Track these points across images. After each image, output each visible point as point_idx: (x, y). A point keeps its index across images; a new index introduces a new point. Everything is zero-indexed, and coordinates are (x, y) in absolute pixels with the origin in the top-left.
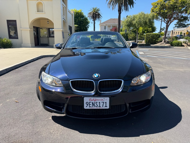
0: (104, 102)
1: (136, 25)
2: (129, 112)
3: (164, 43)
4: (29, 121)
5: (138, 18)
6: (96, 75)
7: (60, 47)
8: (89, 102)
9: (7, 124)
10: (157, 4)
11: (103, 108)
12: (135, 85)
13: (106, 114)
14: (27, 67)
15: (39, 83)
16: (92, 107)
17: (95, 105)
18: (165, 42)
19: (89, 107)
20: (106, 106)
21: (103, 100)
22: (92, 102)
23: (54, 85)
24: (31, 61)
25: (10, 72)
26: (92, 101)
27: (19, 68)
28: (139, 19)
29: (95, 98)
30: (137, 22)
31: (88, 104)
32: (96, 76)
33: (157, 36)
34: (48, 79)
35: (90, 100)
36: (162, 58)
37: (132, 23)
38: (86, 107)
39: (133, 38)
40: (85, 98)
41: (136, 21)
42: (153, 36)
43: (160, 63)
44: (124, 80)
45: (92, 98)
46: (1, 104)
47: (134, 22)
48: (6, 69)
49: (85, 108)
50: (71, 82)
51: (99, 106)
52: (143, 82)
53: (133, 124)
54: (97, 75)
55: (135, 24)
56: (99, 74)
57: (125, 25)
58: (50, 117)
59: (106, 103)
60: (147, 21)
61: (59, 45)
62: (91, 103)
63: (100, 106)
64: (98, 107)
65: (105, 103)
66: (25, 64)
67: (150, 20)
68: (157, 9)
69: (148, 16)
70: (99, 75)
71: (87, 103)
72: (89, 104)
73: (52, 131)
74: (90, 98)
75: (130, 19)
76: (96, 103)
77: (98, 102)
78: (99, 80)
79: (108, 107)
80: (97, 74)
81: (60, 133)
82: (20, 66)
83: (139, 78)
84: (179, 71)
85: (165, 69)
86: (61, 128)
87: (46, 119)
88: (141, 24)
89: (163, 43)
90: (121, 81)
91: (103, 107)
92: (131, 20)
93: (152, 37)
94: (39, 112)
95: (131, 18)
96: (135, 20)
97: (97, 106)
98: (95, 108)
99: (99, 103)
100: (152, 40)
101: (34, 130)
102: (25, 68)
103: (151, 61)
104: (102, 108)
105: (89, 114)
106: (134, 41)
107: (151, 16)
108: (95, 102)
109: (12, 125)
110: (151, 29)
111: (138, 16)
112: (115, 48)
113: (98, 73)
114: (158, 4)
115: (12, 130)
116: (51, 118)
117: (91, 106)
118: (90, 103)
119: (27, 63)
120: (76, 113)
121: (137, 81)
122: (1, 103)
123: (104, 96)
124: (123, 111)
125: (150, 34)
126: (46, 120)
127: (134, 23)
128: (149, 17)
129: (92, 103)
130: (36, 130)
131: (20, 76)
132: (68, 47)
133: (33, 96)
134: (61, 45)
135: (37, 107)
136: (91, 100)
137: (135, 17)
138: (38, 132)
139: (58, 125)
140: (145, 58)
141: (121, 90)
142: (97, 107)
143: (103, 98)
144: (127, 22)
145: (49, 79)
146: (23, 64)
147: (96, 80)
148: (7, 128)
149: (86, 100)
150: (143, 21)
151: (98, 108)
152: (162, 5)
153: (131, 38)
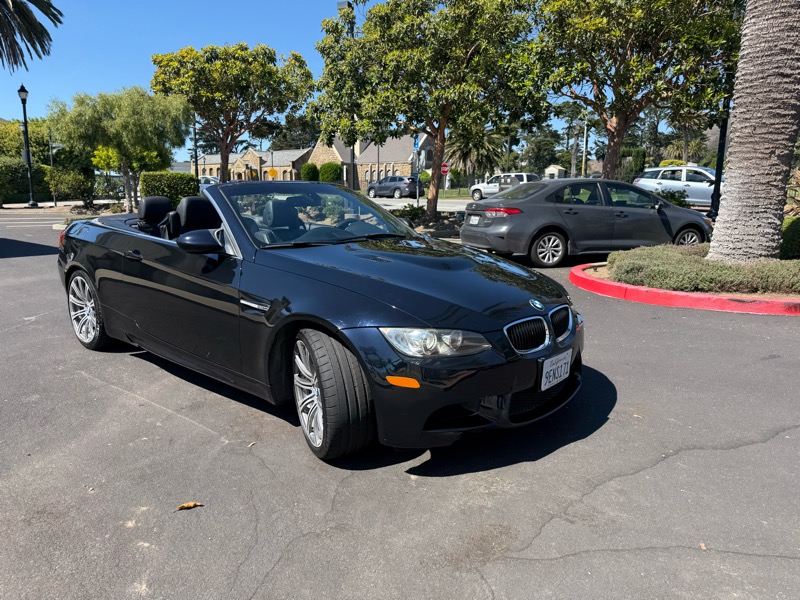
1: (125, 139)
5: (127, 110)
10: (176, 64)
28: (134, 114)
30: (125, 127)
33: (188, 183)
37: (104, 130)
39: (72, 188)
40: (545, 363)
41: (119, 121)
42: (176, 184)
45: (555, 359)
47: (112, 126)
50: (508, 330)
55: (118, 135)
57: (69, 134)
60: (168, 125)
63: (560, 376)
65: (566, 363)
67: (175, 120)
68: (183, 84)
69: (167, 108)
74: (552, 360)
75: (89, 113)
78: (548, 314)
79: (568, 374)
92: (96, 115)
93: (169, 187)
95: (94, 109)
96: (114, 118)
98: (555, 382)
99: (561, 366)
106: (81, 203)
107: (178, 110)
108: (557, 368)
110: (155, 153)
111: (125, 103)
114: (182, 64)
116: (414, 476)
125: (162, 175)
127: (112, 130)
128: (174, 113)
129: (553, 371)
136: (553, 363)
137: (112, 109)
142: (557, 380)
144: (77, 122)
149: (547, 365)
150: (151, 124)
152: (202, 72)
153: (64, 188)
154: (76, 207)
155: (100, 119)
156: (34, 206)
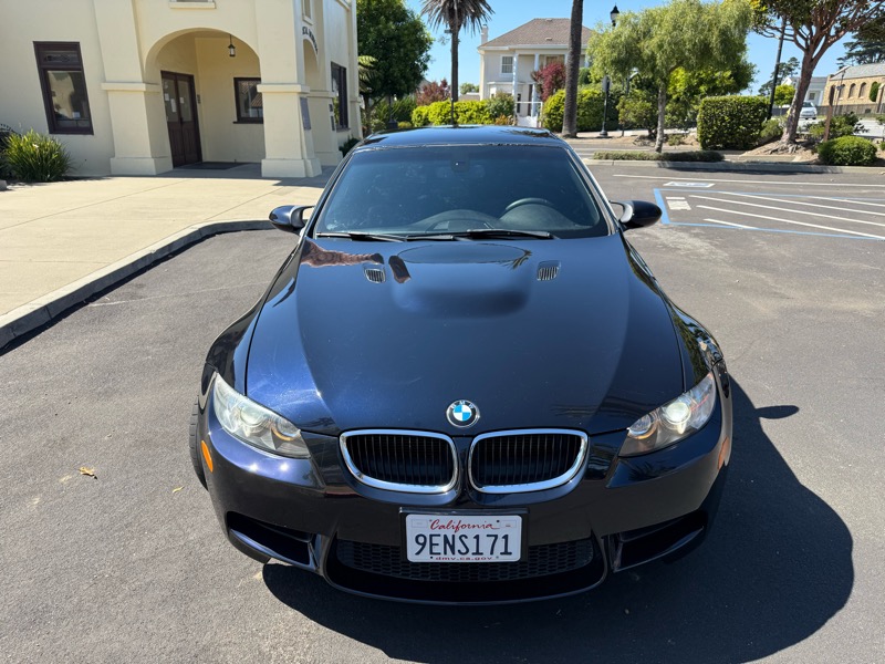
0: (496, 536)
1: (658, 62)
2: (610, 570)
3: (790, 148)
4: (166, 593)
5: (667, 26)
6: (461, 412)
7: (295, 225)
8: (431, 536)
9: (68, 607)
11: (494, 559)
12: (642, 448)
13: (507, 579)
14: (140, 292)
15: (202, 411)
16: (445, 553)
17: (459, 545)
18: (792, 140)
19: (431, 553)
20: (506, 553)
21: (495, 525)
22: (445, 536)
23: (273, 447)
24: (160, 256)
25: (64, 321)
26: (443, 532)
27: (106, 297)
28: (675, 29)
29: (456, 519)
30: (660, 46)
31: (424, 545)
32: (459, 417)
33: (756, 110)
34: (240, 414)
35: (435, 526)
36: (774, 233)
37: (639, 52)
38: (418, 553)
39: (639, 118)
40: (409, 518)
41: (655, 40)
42: (740, 111)
43: (763, 265)
44: (589, 435)
45: (444, 519)
46: (37, 500)
47: (648, 47)
48: (46, 308)
49: (412, 557)
50: (349, 440)
51: (473, 549)
52: (679, 435)
53: (627, 612)
54: (466, 409)
55: (652, 57)
56: (473, 405)
57: (604, 59)
58: (257, 570)
59: (506, 537)
60: (714, 40)
61: (289, 215)
62: (439, 540)
63: (477, 553)
64: (470, 555)
65: (500, 537)
66: (130, 272)
67: (724, 33)
69: (718, 17)
70: (473, 410)
71: (421, 540)
72: (432, 545)
73: (265, 646)
74: (434, 518)
75: (627, 32)
76: (463, 538)
77: (471, 533)
78: (474, 437)
79: (516, 556)
80: (467, 404)
81: (305, 655)
82: (108, 284)
83: (661, 412)
84: (852, 313)
85: (785, 303)
86: (305, 630)
87: (238, 578)
88: (683, 53)
89: (785, 145)
90: (579, 439)
91: (492, 553)
92: (635, 35)
93: (731, 115)
94: (206, 543)
95: (634, 27)
96: (651, 37)
97: (464, 550)
98: (458, 558)
99: (477, 537)
100: (732, 128)
101: (190, 637)
102: (132, 298)
103: (722, 254)
104: (486, 558)
105: (428, 579)
106: (646, 133)
107: (730, 17)
108: (457, 535)
109: (89, 611)
110: (729, 73)
111: (668, 17)
112: (551, 238)
113: (469, 398)
115: (92, 638)
116: (259, 576)
117: (439, 549)
118: (435, 540)
119: (140, 266)
120: (371, 571)
121: (650, 429)
122: (34, 493)
123: (496, 507)
124: (585, 563)
125: (725, 101)
126: (241, 588)
127: (647, 51)
128: (723, 22)
129: (442, 538)
130: (198, 639)
131: (111, 340)
132: (330, 227)
133: (175, 454)
134: (298, 214)
135: (197, 514)
136: (440, 524)
137: (654, 23)
138: (205, 649)
139: (291, 613)
140: (697, 235)
141: (573, 484)
142: (465, 556)
143: (491, 519)
144: (613, 46)
145: (245, 417)
146: (123, 276)
147: (463, 433)
148: (71, 625)
149: (416, 525)
150: (690, 41)
151: (472, 559)
153: (631, 118)
154: (643, 137)
155: (638, 41)
156: (605, 136)
